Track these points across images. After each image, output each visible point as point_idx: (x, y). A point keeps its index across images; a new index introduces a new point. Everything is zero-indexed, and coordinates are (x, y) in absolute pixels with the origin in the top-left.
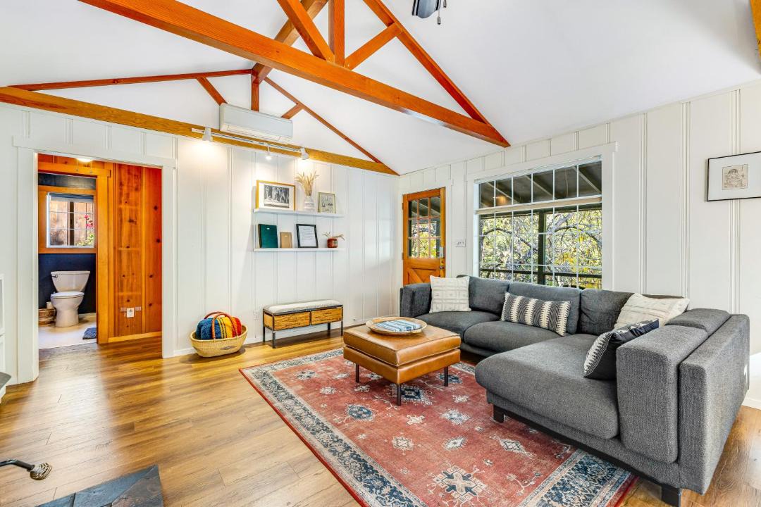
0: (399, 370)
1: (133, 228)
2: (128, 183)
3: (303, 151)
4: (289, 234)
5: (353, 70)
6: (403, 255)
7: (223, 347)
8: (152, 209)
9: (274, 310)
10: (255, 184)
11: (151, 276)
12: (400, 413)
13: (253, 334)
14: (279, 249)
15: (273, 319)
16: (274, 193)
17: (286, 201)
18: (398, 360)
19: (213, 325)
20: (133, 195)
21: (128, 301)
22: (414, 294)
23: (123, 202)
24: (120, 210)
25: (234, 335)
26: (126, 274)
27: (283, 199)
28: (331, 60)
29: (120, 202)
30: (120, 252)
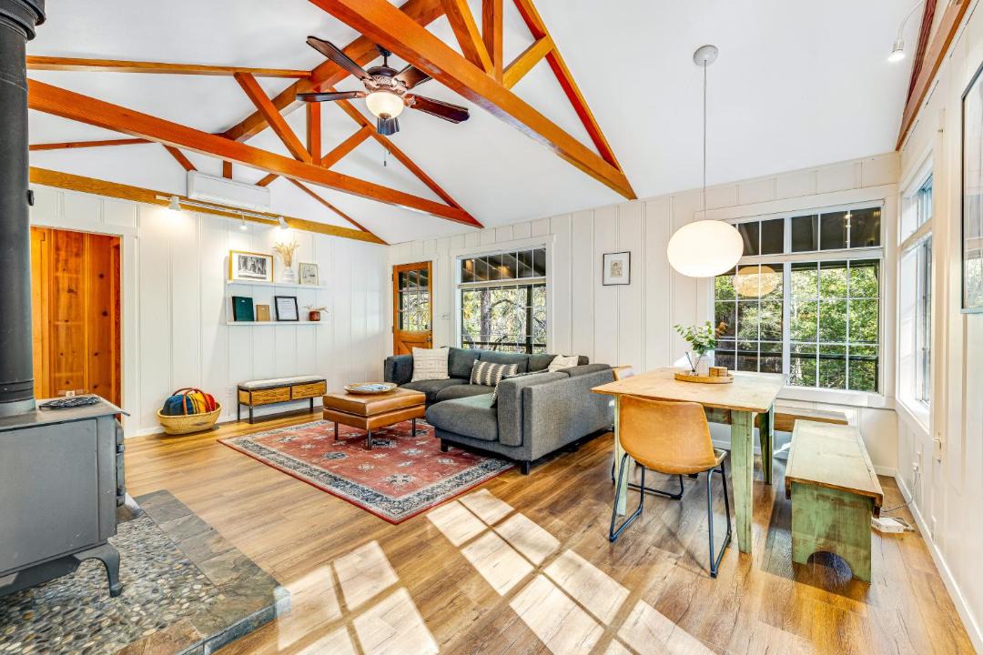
0: (369, 420)
1: (73, 300)
2: (67, 247)
3: (281, 220)
4: (267, 307)
5: (330, 169)
6: (393, 328)
7: (196, 422)
8: (97, 278)
9: (250, 385)
10: (228, 254)
11: (96, 354)
12: (370, 453)
13: (227, 412)
14: (255, 323)
15: (251, 394)
16: (250, 264)
17: (263, 272)
18: (368, 411)
19: (185, 400)
20: (73, 261)
21: (68, 383)
22: (396, 364)
23: (60, 269)
24: (57, 279)
25: (207, 410)
26: (64, 351)
27: (259, 269)
28: (309, 162)
29: (57, 269)
30: (57, 327)
